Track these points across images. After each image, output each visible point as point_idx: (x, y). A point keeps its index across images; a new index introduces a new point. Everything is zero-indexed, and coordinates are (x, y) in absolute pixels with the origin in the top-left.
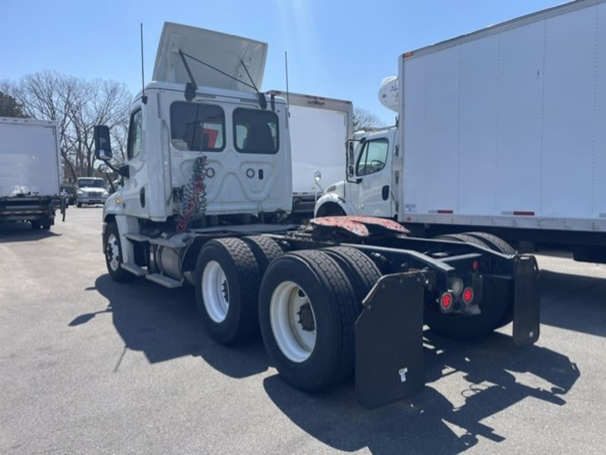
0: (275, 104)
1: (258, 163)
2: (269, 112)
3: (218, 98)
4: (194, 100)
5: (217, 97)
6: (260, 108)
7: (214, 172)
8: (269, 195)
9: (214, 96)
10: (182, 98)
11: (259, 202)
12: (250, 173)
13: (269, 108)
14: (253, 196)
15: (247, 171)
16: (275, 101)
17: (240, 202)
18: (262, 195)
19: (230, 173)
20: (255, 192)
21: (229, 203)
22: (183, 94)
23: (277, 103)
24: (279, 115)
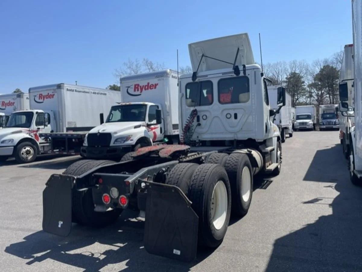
0: (247, 71)
1: (234, 109)
2: (242, 77)
3: (209, 76)
4: (197, 80)
5: (208, 76)
6: (235, 76)
7: (206, 117)
8: (242, 129)
9: (207, 76)
10: (190, 80)
11: (235, 133)
12: (229, 116)
13: (242, 74)
14: (230, 129)
15: (227, 114)
16: (246, 69)
17: (222, 133)
18: (237, 129)
19: (214, 118)
20: (233, 127)
21: (216, 133)
22: (191, 78)
23: (247, 70)
24: (249, 76)
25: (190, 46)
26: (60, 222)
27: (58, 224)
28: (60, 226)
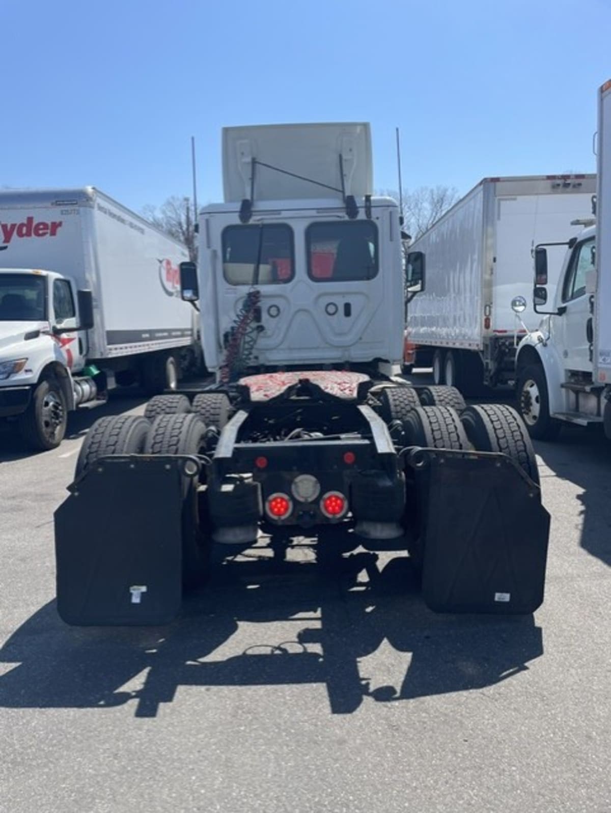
0: (373, 210)
1: (343, 294)
2: (362, 221)
3: (284, 214)
4: (252, 221)
5: (283, 212)
6: (347, 218)
7: (278, 310)
8: (361, 339)
9: (279, 211)
10: (235, 220)
11: (345, 348)
12: (331, 309)
13: (362, 216)
14: (336, 340)
15: (328, 305)
16: (373, 204)
17: (317, 348)
18: (348, 339)
19: (299, 310)
20: (340, 334)
21: (300, 349)
22: (237, 215)
23: (375, 207)
24: (378, 223)
25: (226, 131)
26: (134, 590)
27: (131, 594)
28: (136, 600)
